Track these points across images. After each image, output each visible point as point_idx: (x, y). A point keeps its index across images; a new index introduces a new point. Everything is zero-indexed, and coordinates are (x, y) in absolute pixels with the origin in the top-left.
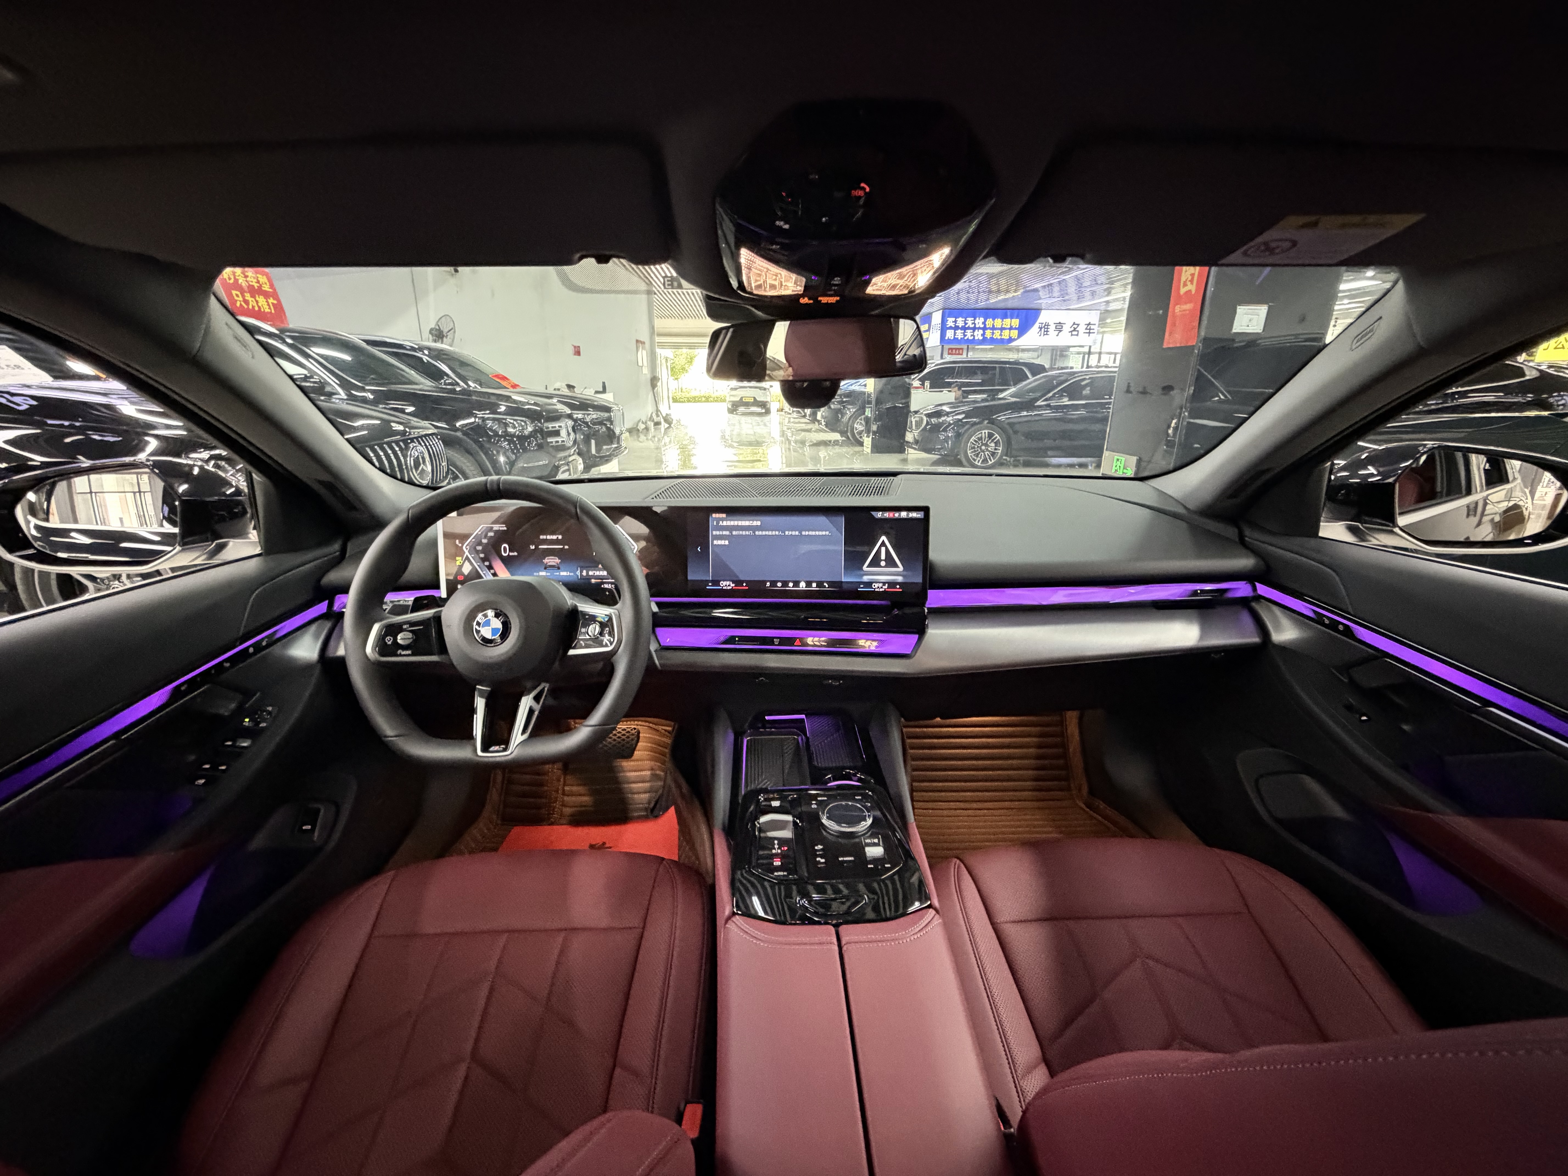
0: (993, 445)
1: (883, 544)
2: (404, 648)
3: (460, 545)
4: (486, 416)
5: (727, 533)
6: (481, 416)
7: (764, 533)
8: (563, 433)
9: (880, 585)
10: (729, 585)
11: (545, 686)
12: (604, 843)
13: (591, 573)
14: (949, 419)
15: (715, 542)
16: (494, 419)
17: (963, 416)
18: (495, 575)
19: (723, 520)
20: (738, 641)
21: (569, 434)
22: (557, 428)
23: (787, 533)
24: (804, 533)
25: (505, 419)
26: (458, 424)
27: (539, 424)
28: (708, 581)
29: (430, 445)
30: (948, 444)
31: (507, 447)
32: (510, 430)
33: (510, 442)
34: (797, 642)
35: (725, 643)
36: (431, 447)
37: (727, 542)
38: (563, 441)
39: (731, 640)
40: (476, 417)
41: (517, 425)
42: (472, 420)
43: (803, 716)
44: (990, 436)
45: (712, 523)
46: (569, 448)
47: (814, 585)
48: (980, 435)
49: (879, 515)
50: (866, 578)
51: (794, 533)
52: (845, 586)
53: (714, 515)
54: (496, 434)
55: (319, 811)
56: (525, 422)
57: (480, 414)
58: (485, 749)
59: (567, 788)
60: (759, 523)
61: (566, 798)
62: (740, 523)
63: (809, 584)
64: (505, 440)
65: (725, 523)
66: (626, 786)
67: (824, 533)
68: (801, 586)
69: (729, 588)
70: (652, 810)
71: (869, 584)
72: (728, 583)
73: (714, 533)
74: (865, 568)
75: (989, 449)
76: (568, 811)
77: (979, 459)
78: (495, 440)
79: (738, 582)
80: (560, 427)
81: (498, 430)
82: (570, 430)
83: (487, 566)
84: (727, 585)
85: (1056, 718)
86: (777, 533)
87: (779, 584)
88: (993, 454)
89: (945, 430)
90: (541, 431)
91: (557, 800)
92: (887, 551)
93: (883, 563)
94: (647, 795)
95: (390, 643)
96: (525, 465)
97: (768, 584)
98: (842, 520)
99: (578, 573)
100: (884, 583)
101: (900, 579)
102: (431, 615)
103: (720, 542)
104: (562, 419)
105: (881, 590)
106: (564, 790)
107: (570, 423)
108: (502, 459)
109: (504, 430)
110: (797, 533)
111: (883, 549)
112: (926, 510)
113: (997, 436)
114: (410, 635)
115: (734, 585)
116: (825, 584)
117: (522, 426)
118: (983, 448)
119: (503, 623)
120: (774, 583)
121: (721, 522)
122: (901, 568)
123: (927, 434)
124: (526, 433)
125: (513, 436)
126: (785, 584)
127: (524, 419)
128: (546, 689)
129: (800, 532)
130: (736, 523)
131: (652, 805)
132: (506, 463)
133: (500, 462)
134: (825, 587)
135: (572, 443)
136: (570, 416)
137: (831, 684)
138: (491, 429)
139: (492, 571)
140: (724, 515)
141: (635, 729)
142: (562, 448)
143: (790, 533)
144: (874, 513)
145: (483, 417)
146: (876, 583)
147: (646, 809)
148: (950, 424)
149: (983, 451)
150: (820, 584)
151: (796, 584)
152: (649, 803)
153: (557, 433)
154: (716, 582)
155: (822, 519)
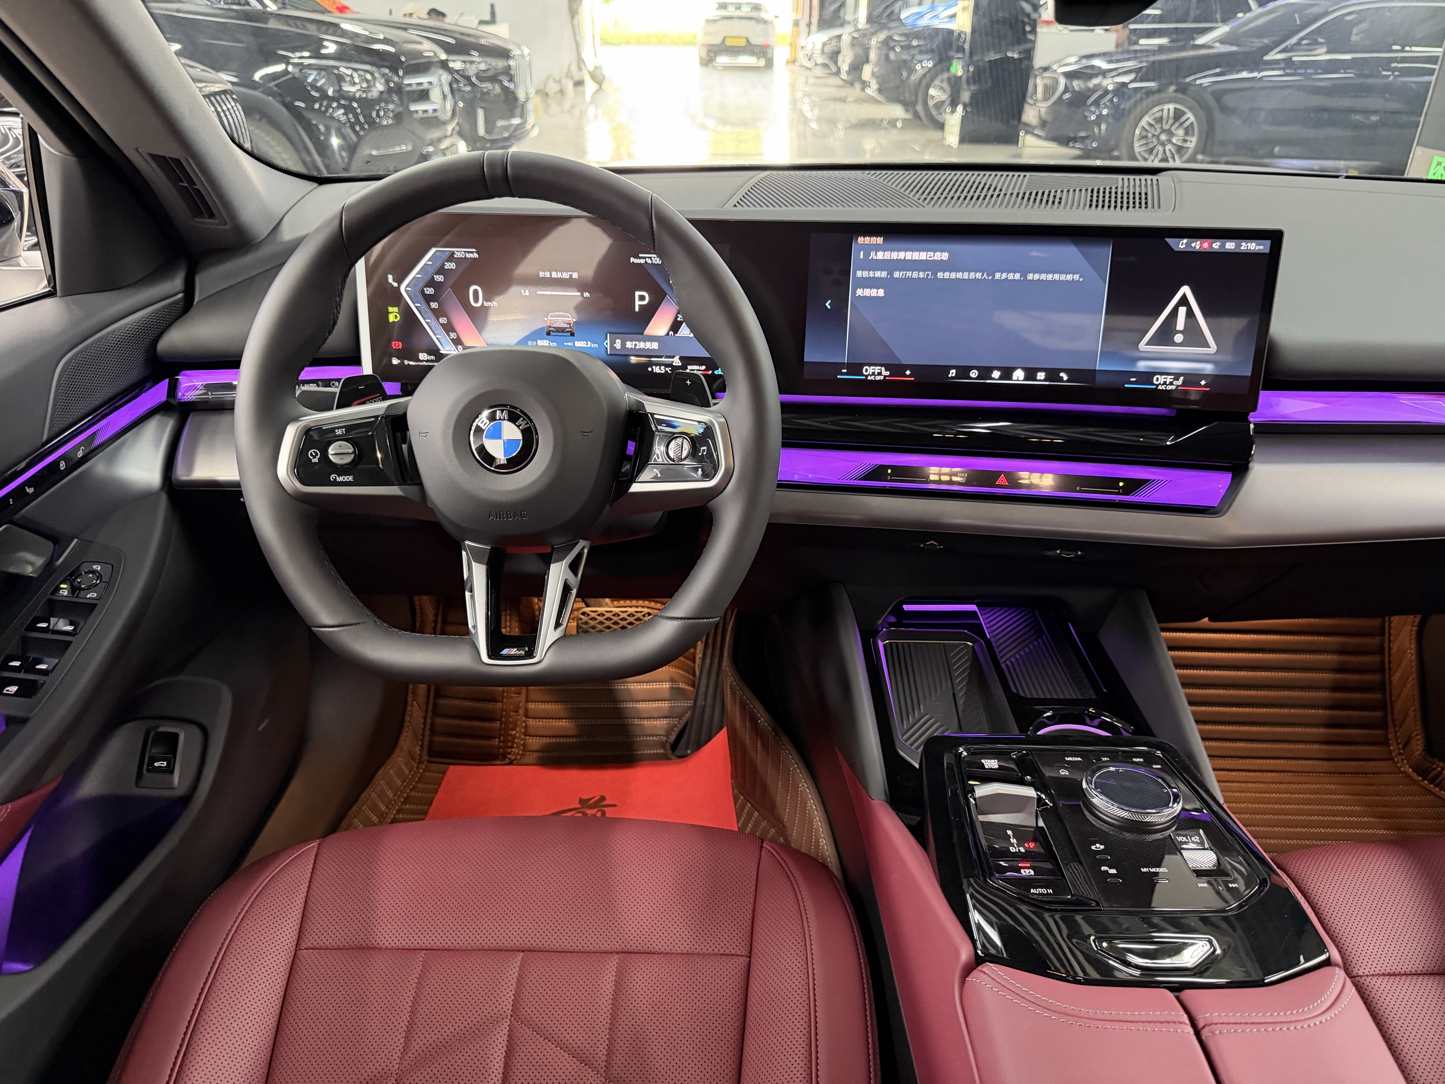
0: (1181, 132)
1: (1184, 301)
2: (342, 470)
3: (395, 285)
4: (307, 62)
5: (884, 274)
6: (296, 61)
7: (953, 275)
8: (435, 94)
9: (1169, 379)
10: (880, 374)
11: (583, 546)
12: (603, 798)
13: (629, 345)
14: (1109, 84)
15: (859, 292)
16: (320, 69)
17: (1132, 76)
18: (457, 342)
19: (877, 248)
20: (891, 475)
21: (445, 97)
22: (425, 86)
23: (998, 276)
24: (1030, 277)
25: (337, 68)
26: (257, 76)
27: (396, 79)
28: (842, 365)
29: (223, 111)
30: (1100, 129)
31: (343, 118)
32: (347, 88)
33: (348, 109)
34: (1002, 480)
35: (865, 478)
36: (226, 116)
37: (881, 293)
38: (435, 110)
39: (877, 473)
40: (288, 63)
41: (357, 80)
42: (280, 68)
43: (973, 607)
44: (1178, 115)
45: (858, 255)
46: (444, 123)
47: (1041, 376)
48: (1159, 114)
49: (1182, 244)
50: (1142, 366)
51: (1011, 276)
52: (1099, 379)
53: (861, 240)
54: (324, 96)
55: (176, 736)
56: (372, 74)
57: (295, 57)
58: (494, 653)
59: (532, 706)
60: (945, 256)
61: (531, 722)
62: (909, 255)
63: (1031, 373)
64: (340, 106)
65: (880, 255)
66: (630, 705)
67: (1069, 277)
68: (1015, 377)
69: (878, 378)
70: (674, 746)
71: (1148, 376)
72: (877, 369)
73: (859, 274)
74: (1142, 346)
75: (1174, 140)
76: (534, 743)
77: (1152, 157)
78: (321, 105)
79: (896, 369)
80: (430, 83)
81: (326, 87)
82: (447, 89)
83: (442, 325)
84: (873, 372)
85: (1375, 622)
86: (979, 275)
87: (974, 374)
88: (1180, 149)
89: (1097, 103)
90: (399, 90)
91: (517, 726)
92: (1190, 314)
93: (1179, 338)
94: (664, 722)
95: (316, 460)
96: (374, 153)
97: (953, 373)
98: (1105, 253)
99: (607, 343)
100: (1177, 376)
101: (1208, 368)
102: (381, 413)
103: (867, 292)
104: (433, 69)
105: (1170, 388)
106: (526, 710)
107: (446, 77)
108: (335, 142)
109: (337, 88)
110: (1017, 276)
111: (1182, 311)
112: (1275, 237)
113: (1190, 117)
114: (348, 448)
115: (888, 373)
116: (1062, 374)
117: (367, 81)
118: (1163, 137)
119: (523, 431)
120: (964, 370)
121: (873, 254)
122: (1213, 347)
123: (1064, 110)
124: (374, 94)
125: (353, 99)
126: (985, 372)
127: (368, 67)
128: (586, 551)
129: (1024, 275)
130: (902, 255)
131: (672, 738)
132: (341, 148)
133: (331, 145)
134: (1061, 379)
135: (449, 114)
136: (444, 65)
137: (1059, 558)
138: (314, 86)
139: (453, 335)
140: (880, 240)
141: (649, 614)
142: (432, 121)
143: (1004, 276)
144: (1169, 241)
145: (302, 64)
146: (1161, 374)
147: (663, 745)
148: (1106, 92)
149: (1163, 144)
150: (1052, 374)
151: (1007, 373)
152: (668, 735)
153: (423, 95)
154: (856, 368)
155: (1068, 251)
